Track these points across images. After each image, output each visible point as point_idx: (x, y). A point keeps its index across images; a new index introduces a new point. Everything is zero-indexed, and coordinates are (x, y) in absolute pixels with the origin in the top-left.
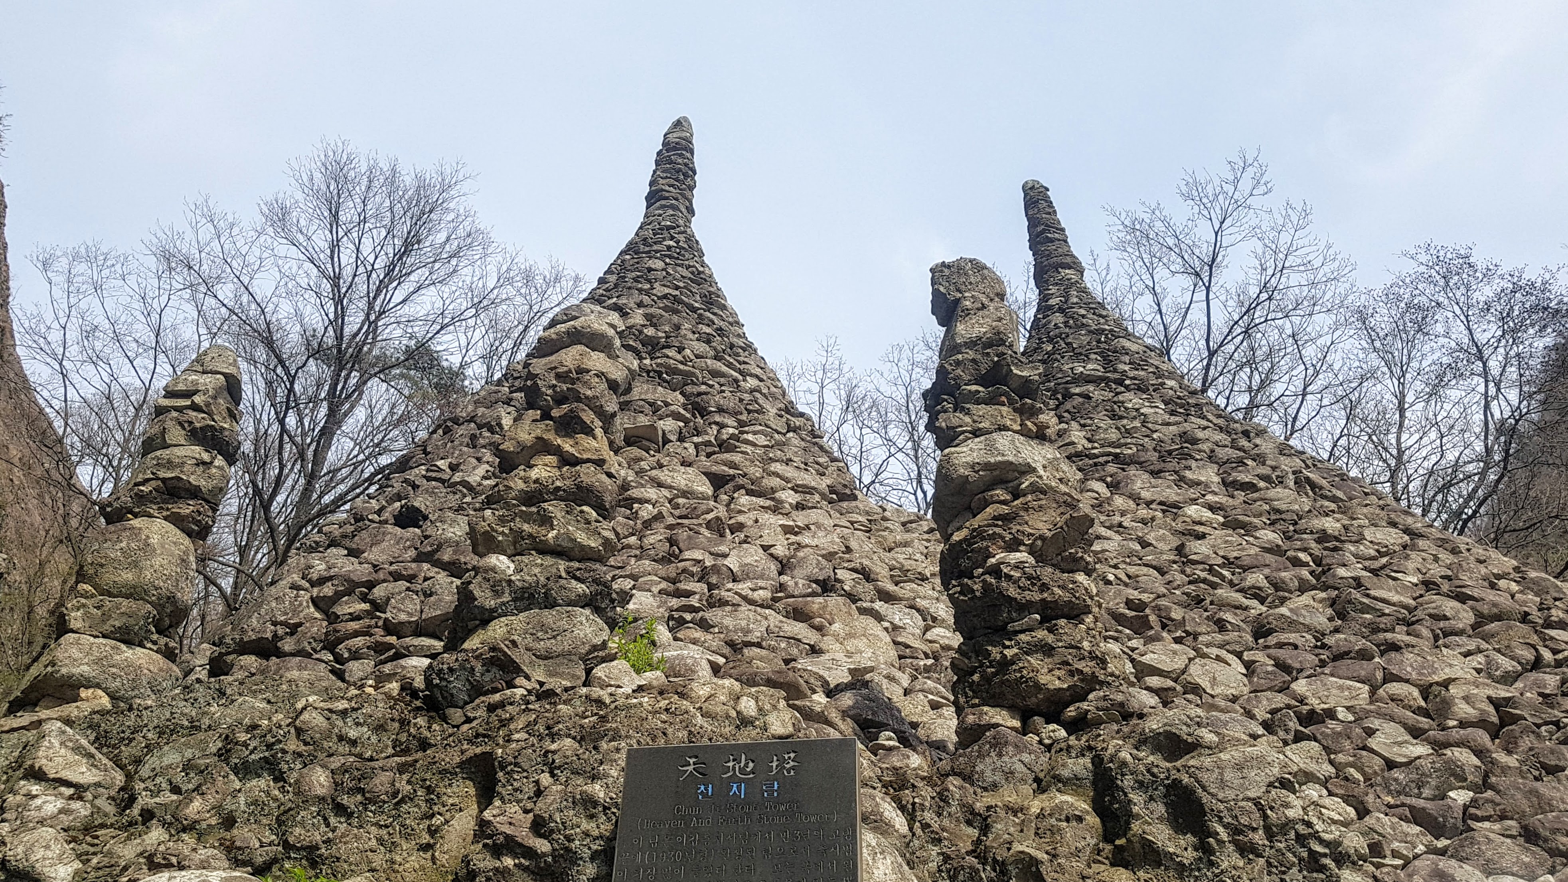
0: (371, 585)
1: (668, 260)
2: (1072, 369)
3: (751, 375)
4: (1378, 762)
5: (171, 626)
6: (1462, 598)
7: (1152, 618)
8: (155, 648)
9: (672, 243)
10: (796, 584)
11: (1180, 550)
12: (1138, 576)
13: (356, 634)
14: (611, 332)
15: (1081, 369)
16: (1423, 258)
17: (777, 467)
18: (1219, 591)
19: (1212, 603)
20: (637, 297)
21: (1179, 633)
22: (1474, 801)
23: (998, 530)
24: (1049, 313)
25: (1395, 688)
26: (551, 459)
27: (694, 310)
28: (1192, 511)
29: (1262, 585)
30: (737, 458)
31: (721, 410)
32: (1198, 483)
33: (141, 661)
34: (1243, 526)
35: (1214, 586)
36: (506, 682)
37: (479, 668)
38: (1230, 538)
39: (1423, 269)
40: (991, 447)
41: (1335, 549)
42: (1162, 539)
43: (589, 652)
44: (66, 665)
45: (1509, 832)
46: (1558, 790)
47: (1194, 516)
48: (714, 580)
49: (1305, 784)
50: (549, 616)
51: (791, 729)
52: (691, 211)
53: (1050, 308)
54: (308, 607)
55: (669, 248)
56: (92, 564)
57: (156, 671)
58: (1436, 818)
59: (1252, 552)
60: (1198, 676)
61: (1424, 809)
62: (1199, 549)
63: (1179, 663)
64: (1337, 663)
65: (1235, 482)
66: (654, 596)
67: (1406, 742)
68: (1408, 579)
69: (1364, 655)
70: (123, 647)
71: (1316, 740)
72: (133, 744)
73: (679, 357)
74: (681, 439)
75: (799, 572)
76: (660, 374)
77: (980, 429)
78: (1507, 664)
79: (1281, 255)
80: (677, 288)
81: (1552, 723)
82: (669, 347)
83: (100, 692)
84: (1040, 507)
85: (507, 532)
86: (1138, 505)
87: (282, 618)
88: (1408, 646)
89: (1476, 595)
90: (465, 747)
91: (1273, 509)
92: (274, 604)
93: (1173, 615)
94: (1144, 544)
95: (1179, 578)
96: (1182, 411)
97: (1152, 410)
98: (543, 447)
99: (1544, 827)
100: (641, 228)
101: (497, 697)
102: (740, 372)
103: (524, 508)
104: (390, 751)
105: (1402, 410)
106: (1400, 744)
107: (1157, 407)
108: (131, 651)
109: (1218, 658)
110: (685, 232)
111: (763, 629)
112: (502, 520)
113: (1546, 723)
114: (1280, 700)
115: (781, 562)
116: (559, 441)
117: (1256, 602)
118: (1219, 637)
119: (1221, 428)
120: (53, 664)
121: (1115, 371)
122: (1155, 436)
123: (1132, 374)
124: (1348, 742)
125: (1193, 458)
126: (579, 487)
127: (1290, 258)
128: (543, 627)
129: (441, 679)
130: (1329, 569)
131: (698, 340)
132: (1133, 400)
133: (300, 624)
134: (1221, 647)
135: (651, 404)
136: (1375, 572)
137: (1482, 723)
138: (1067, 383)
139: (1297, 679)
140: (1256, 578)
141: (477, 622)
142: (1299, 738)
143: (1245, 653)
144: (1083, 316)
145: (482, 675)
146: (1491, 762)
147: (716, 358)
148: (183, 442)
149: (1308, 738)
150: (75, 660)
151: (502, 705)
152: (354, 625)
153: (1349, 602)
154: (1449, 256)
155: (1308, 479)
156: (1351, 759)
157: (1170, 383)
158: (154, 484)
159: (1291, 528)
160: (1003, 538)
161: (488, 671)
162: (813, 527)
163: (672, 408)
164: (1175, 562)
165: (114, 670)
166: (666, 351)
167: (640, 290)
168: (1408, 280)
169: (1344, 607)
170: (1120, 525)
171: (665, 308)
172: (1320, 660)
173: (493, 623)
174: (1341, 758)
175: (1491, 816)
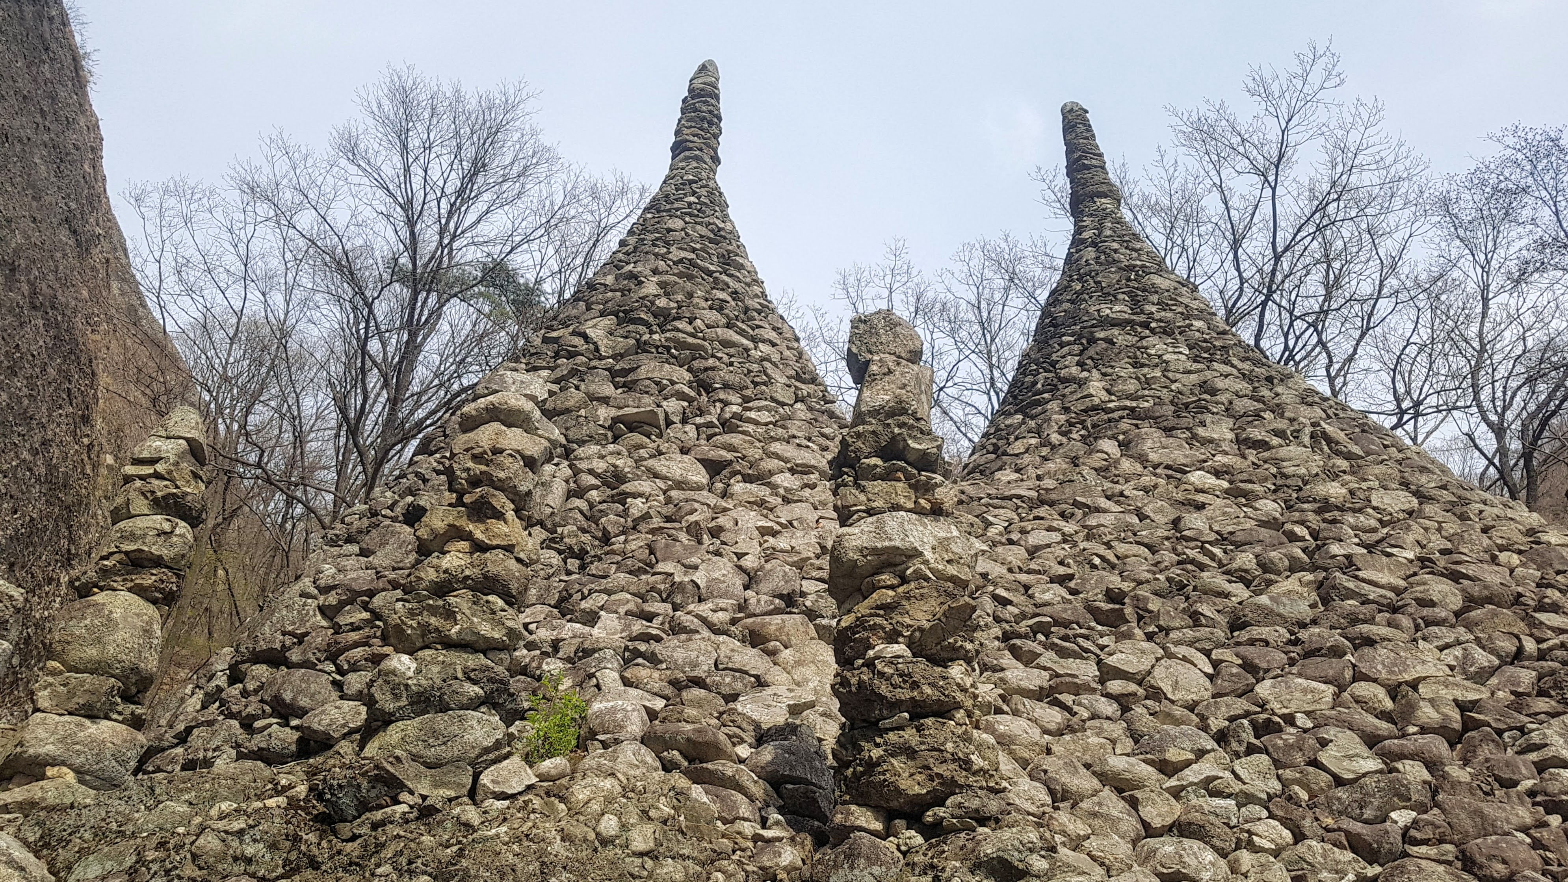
0: (371, 594)
1: (687, 219)
2: (1098, 311)
3: (764, 341)
4: (1324, 778)
5: (139, 692)
6: (1455, 577)
7: (1128, 611)
8: (120, 718)
9: (693, 199)
10: (759, 601)
11: (1176, 523)
12: (1127, 557)
13: (356, 645)
14: (529, 406)
15: (1108, 311)
16: (1510, 141)
17: (776, 447)
18: (1205, 574)
19: (1195, 589)
20: (653, 262)
21: (1152, 628)
22: (1415, 822)
23: (878, 620)
24: (1082, 247)
25: (1362, 689)
26: (464, 545)
27: (710, 273)
28: (1196, 477)
29: (1248, 567)
30: (735, 439)
31: (726, 386)
32: (1211, 441)
33: (105, 735)
34: (1245, 494)
35: (1202, 567)
36: (391, 797)
37: (365, 784)
38: (1228, 510)
39: (1509, 152)
40: (880, 529)
41: (1334, 522)
42: (1160, 510)
43: (480, 755)
44: (33, 746)
45: (1444, 858)
46: (1505, 810)
47: (1197, 483)
48: (678, 599)
49: (1245, 805)
50: (441, 721)
51: (652, 844)
52: (716, 160)
53: (1083, 241)
54: (315, 615)
55: (690, 204)
56: (60, 641)
57: (119, 743)
58: (1371, 845)
59: (1248, 526)
60: (1161, 679)
61: (1359, 835)
62: (1195, 522)
63: (1145, 664)
64: (1307, 661)
65: (1247, 439)
66: (619, 618)
67: (1357, 755)
68: (1405, 555)
69: (1337, 652)
70: (87, 722)
71: (1268, 754)
72: (69, 846)
73: (690, 329)
74: (684, 421)
75: (765, 587)
76: (668, 349)
77: (873, 509)
78: (1483, 658)
79: (1350, 155)
80: (694, 250)
81: (1516, 728)
82: (679, 318)
83: (65, 769)
84: (922, 595)
85: (415, 625)
86: (1145, 468)
87: (290, 628)
88: (1383, 639)
89: (1470, 573)
90: (340, 874)
91: (1281, 473)
92: (284, 612)
93: (1151, 606)
94: (1142, 517)
95: (1168, 557)
96: (1206, 355)
97: (1175, 357)
98: (456, 533)
99: (1481, 854)
100: (664, 182)
101: (378, 815)
102: (753, 339)
103: (431, 602)
104: (280, 871)
105: (1485, 301)
106: (1350, 757)
107: (1180, 353)
108: (95, 726)
109: (1185, 659)
110: (706, 186)
111: (712, 662)
112: (412, 614)
113: (1511, 729)
114: (1241, 705)
115: (748, 575)
116: (471, 527)
117: (1241, 585)
118: (1189, 633)
119: (1244, 375)
120: (21, 744)
121: (1142, 312)
122: (1173, 387)
123: (1157, 316)
124: (1300, 754)
125: (1209, 411)
126: (485, 577)
127: (1359, 157)
128: (435, 733)
129: (332, 794)
130: (1324, 545)
131: (711, 308)
132: (1157, 345)
133: (307, 634)
134: (1191, 644)
135: (657, 383)
136: (1370, 548)
137: (1442, 730)
138: (1093, 326)
139: (1264, 679)
140: (1246, 559)
141: (380, 723)
142: (1251, 750)
143: (1214, 652)
144: (1115, 251)
145: (368, 791)
146: (1442, 776)
147: (729, 326)
148: (146, 512)
149: (1258, 751)
150: (41, 740)
151: (382, 823)
152: (354, 636)
153: (1334, 587)
154: (1538, 138)
155: (1324, 434)
156: (1298, 775)
157: (1198, 324)
158: (117, 557)
159: (1295, 495)
160: (883, 628)
161: (374, 787)
162: (795, 523)
163: (677, 387)
164: (1167, 538)
165: (78, 747)
166: (678, 324)
167: (656, 255)
168: (1492, 166)
169: (1328, 593)
170: (1121, 494)
171: (680, 275)
172: (1290, 658)
173: (391, 727)
174: (1288, 774)
175: (1429, 840)
